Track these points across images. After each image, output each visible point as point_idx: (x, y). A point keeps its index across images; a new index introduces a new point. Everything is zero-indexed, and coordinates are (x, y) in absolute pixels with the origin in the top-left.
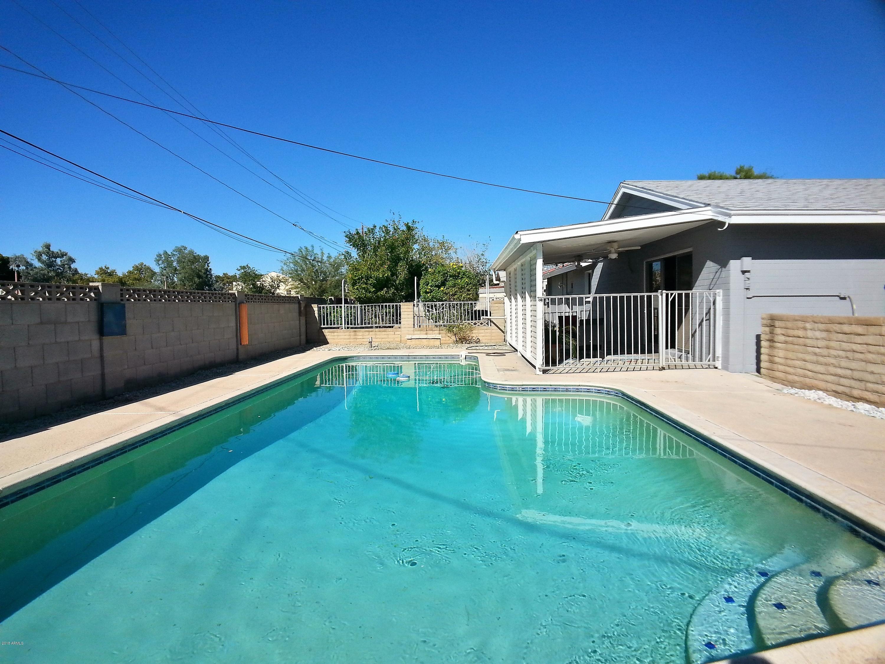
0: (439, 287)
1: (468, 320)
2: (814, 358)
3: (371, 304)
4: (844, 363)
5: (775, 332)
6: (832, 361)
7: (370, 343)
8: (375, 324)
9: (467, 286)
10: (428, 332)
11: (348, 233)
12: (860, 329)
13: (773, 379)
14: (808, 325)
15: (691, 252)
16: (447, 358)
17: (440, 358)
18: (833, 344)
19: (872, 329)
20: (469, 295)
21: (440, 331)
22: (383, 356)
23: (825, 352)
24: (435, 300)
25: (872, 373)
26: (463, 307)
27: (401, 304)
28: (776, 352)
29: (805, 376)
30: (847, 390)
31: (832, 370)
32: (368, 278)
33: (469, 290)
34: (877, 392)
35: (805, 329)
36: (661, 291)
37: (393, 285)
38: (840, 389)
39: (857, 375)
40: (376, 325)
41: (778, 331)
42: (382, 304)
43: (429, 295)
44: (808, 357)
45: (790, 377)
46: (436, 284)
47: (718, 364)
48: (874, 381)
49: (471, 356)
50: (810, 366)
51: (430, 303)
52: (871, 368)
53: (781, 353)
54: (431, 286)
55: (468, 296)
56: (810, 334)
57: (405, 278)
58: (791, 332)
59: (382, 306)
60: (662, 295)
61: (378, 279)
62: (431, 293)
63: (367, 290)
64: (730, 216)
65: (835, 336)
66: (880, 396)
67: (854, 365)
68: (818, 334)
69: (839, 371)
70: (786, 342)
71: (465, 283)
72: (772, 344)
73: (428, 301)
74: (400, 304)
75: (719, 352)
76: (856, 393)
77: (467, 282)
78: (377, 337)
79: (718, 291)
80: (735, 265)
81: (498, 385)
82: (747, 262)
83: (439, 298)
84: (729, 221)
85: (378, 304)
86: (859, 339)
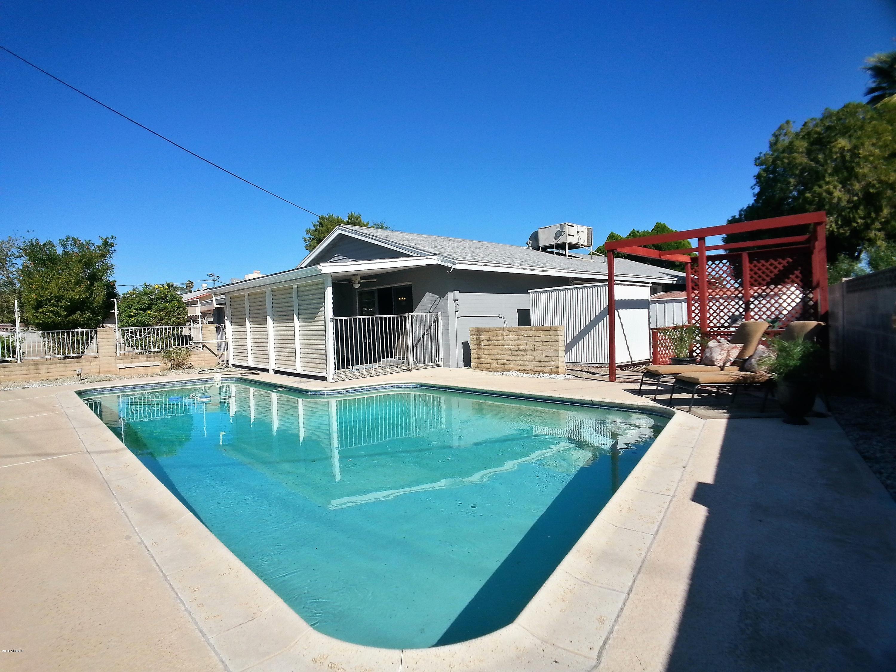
0: (144, 310)
1: (179, 345)
2: (510, 352)
3: (56, 331)
4: (529, 353)
5: (481, 339)
6: (522, 353)
7: (79, 377)
8: (63, 354)
9: (177, 310)
10: (133, 359)
11: (29, 244)
12: (538, 333)
13: (481, 369)
14: (504, 333)
15: (411, 284)
16: (200, 382)
17: (193, 382)
18: (521, 343)
19: (544, 333)
20: (179, 319)
21: (147, 358)
22: (127, 386)
23: (516, 348)
24: (140, 325)
25: (546, 356)
26: (173, 332)
27: (98, 329)
28: (482, 351)
29: (504, 364)
30: (532, 368)
31: (522, 358)
32: (59, 299)
33: (178, 314)
34: (550, 367)
35: (503, 335)
36: (407, 313)
37: (89, 308)
38: (528, 368)
39: (537, 359)
40: (64, 356)
41: (483, 338)
42: (72, 330)
43: (133, 319)
44: (505, 352)
45: (493, 366)
46: (142, 307)
47: (441, 364)
48: (548, 361)
49: (227, 377)
50: (507, 357)
51: (134, 328)
52: (545, 354)
53: (486, 352)
54: (136, 309)
55: (178, 321)
56: (506, 338)
57: (104, 301)
58: (493, 338)
59: (73, 332)
60: (408, 316)
61: (71, 300)
62: (135, 316)
63: (56, 313)
64: (455, 263)
65: (522, 338)
66: (551, 368)
67: (535, 354)
68: (512, 338)
69: (527, 358)
70: (489, 345)
71: (175, 307)
72: (478, 347)
73: (132, 326)
74: (96, 329)
75: (441, 356)
76: (537, 369)
77: (177, 305)
78: (68, 369)
79: (439, 313)
80: (450, 295)
81: (325, 392)
82: (457, 294)
83: (145, 323)
84: (453, 266)
85: (67, 330)
86: (537, 339)
